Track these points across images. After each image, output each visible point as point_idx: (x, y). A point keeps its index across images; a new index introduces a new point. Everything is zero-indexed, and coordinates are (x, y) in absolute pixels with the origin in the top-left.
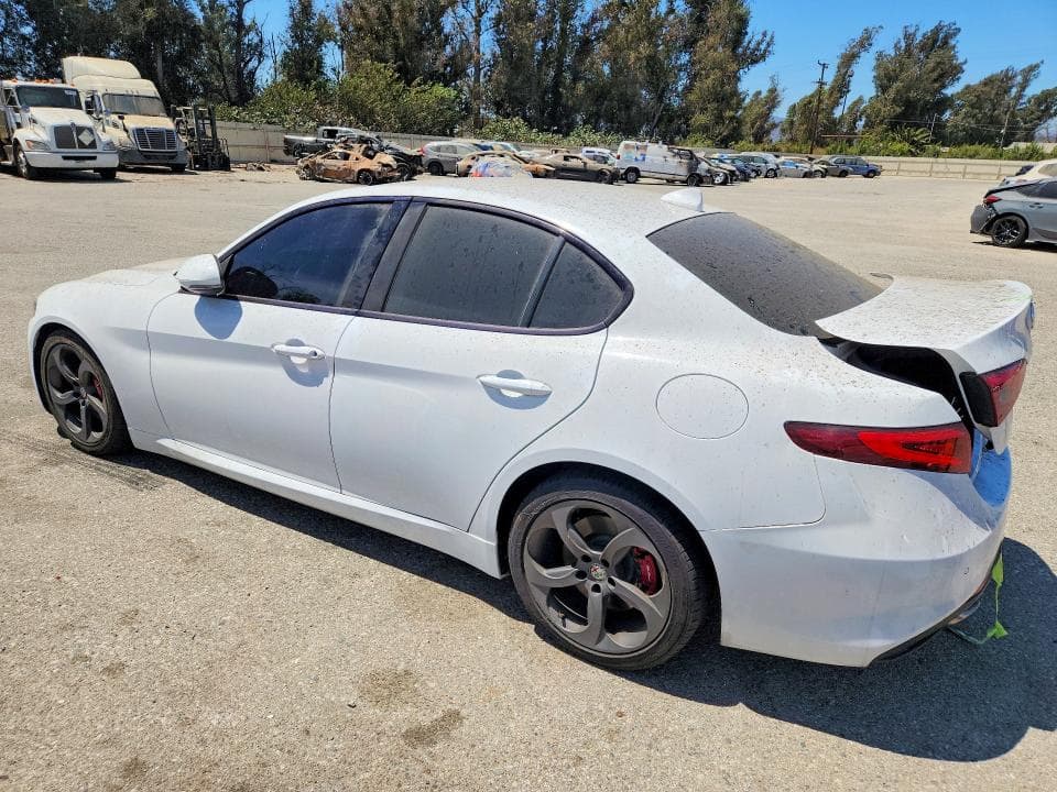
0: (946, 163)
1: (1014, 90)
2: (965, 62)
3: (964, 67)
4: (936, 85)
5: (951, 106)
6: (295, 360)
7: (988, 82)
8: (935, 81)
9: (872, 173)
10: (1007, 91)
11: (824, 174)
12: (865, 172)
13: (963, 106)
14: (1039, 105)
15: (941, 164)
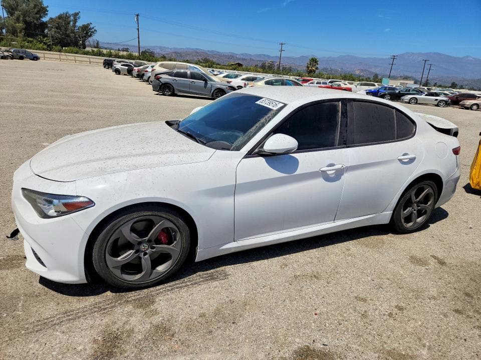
0: (65, 55)
1: (71, 23)
2: (48, 7)
3: (48, 9)
4: (38, 16)
5: (47, 27)
6: (329, 172)
7: (60, 17)
8: (36, 14)
9: (36, 58)
10: (69, 23)
11: (12, 58)
12: (32, 58)
13: (52, 27)
14: (83, 31)
15: (64, 56)
